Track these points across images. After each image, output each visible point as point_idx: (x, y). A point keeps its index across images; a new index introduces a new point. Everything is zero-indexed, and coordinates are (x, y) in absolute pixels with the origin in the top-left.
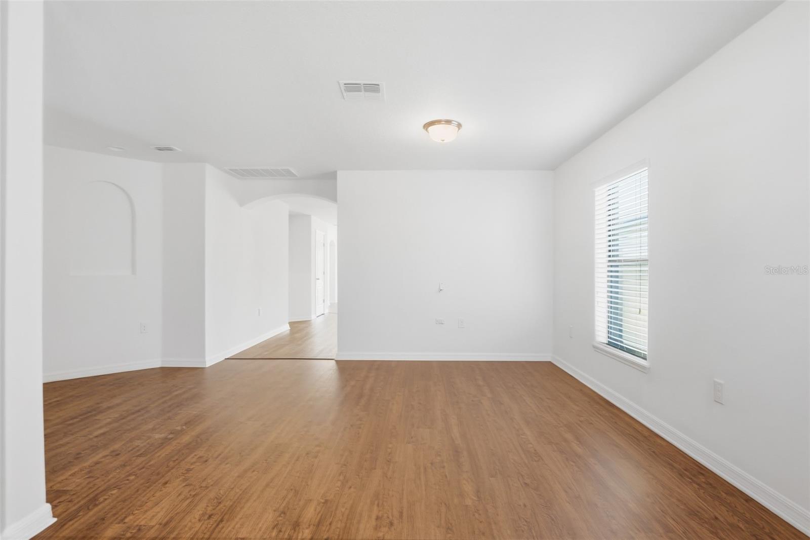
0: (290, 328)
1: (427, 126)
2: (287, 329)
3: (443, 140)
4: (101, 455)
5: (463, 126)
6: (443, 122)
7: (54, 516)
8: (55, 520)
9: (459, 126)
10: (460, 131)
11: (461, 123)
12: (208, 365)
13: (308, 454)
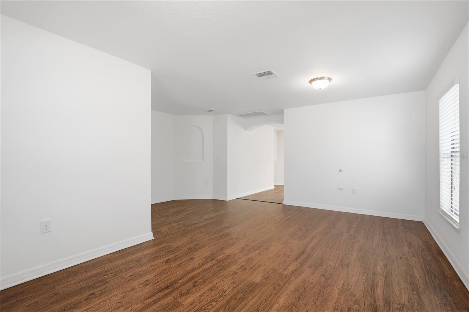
0: (274, 188)
1: (311, 81)
2: (273, 188)
3: (320, 88)
4: (175, 224)
5: (332, 79)
6: (319, 79)
7: (154, 237)
8: (154, 238)
9: (330, 79)
10: (331, 82)
11: (331, 77)
12: (228, 200)
13: (237, 238)
